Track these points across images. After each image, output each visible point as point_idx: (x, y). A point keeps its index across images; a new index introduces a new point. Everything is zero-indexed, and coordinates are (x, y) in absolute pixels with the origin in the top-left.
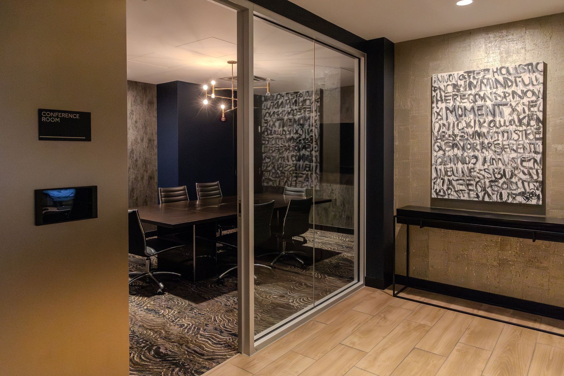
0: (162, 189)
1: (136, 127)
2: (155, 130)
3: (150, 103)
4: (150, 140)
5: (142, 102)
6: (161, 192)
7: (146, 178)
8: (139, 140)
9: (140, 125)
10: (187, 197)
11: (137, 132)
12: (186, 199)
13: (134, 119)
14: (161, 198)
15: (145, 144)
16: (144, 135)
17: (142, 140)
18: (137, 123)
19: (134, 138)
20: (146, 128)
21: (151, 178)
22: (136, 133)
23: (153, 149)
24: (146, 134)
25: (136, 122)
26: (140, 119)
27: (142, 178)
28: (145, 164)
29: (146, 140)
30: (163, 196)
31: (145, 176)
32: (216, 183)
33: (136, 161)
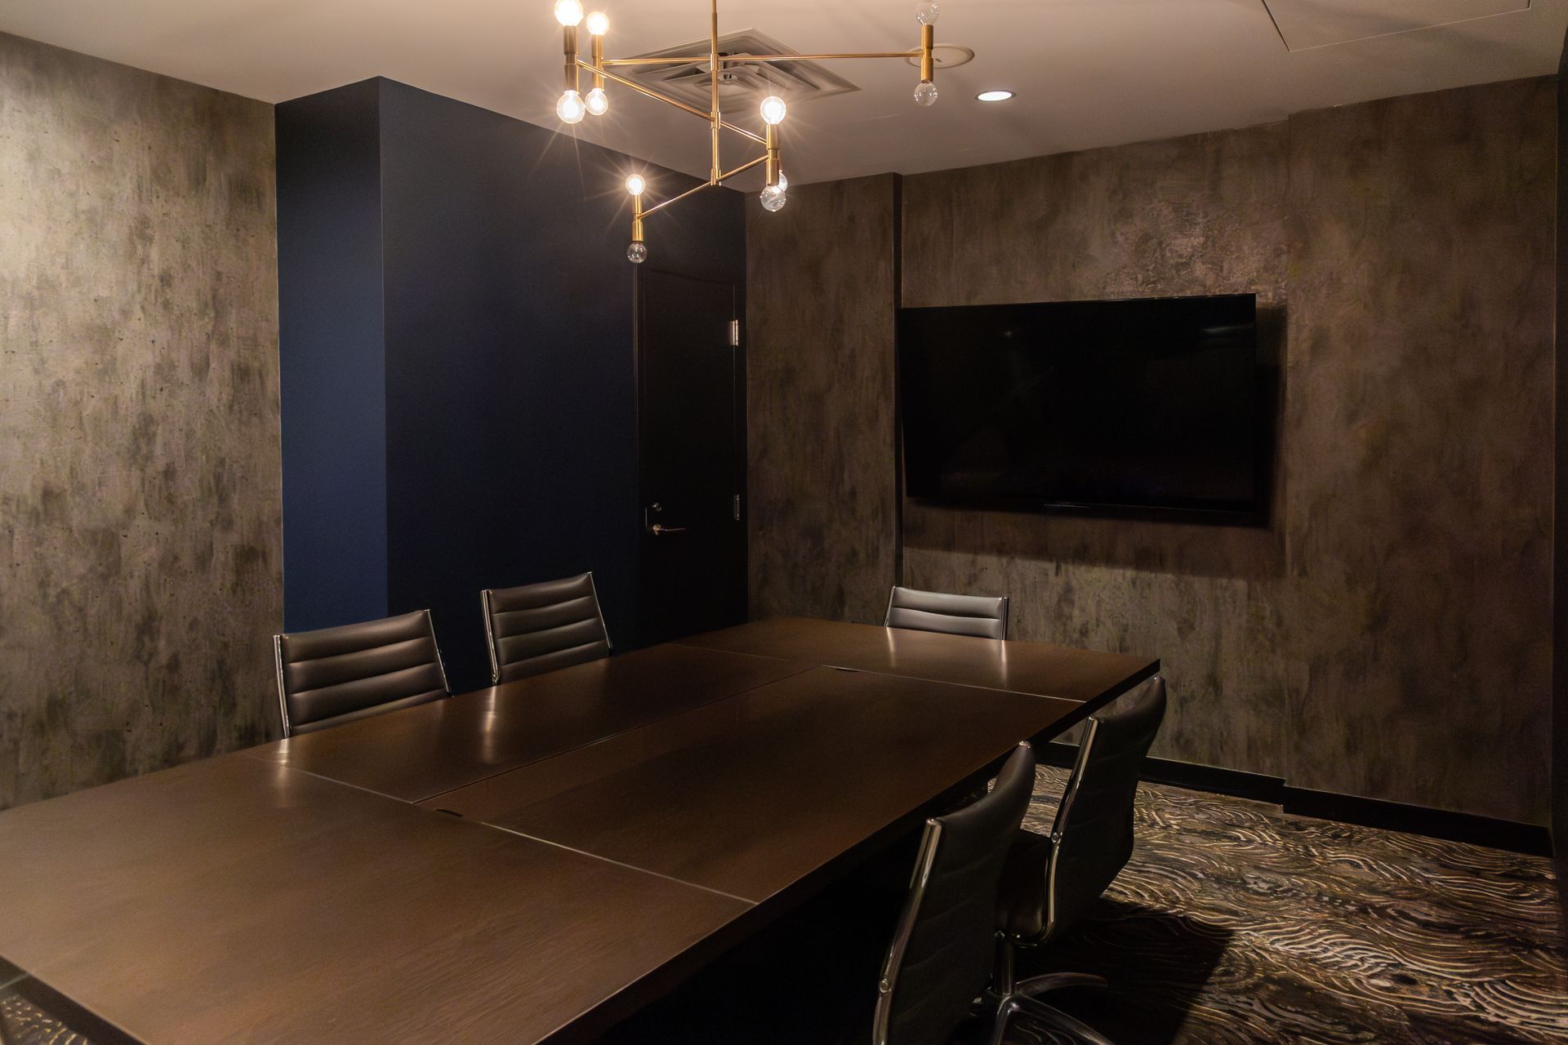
0: (296, 640)
1: (167, 305)
2: (271, 327)
3: (242, 191)
4: (242, 373)
5: (198, 181)
6: (292, 653)
7: (222, 557)
8: (183, 372)
9: (185, 296)
10: (436, 670)
11: (171, 328)
12: (428, 685)
13: (156, 265)
14: (288, 693)
15: (216, 391)
16: (213, 346)
17: (200, 370)
18: (169, 285)
19: (149, 358)
20: (219, 316)
21: (248, 556)
22: (162, 335)
23: (259, 415)
24: (224, 342)
25: (166, 280)
26: (186, 267)
27: (203, 560)
28: (219, 489)
29: (219, 370)
30: (297, 681)
31: (217, 546)
32: (579, 581)
33: (169, 473)
